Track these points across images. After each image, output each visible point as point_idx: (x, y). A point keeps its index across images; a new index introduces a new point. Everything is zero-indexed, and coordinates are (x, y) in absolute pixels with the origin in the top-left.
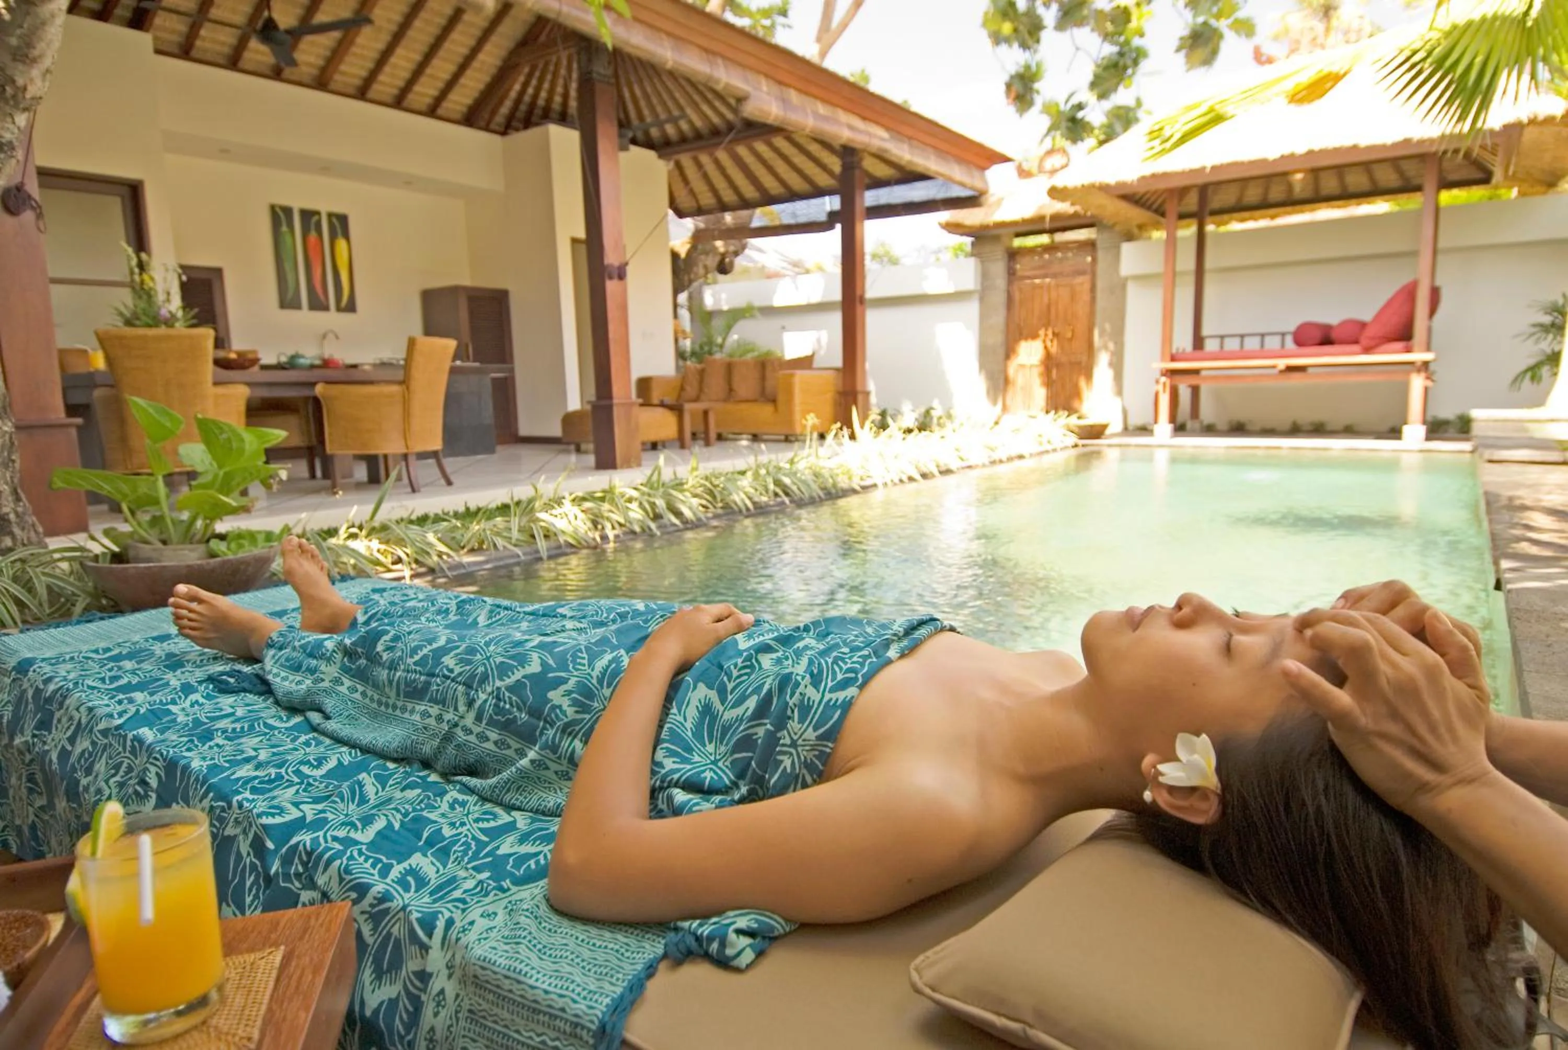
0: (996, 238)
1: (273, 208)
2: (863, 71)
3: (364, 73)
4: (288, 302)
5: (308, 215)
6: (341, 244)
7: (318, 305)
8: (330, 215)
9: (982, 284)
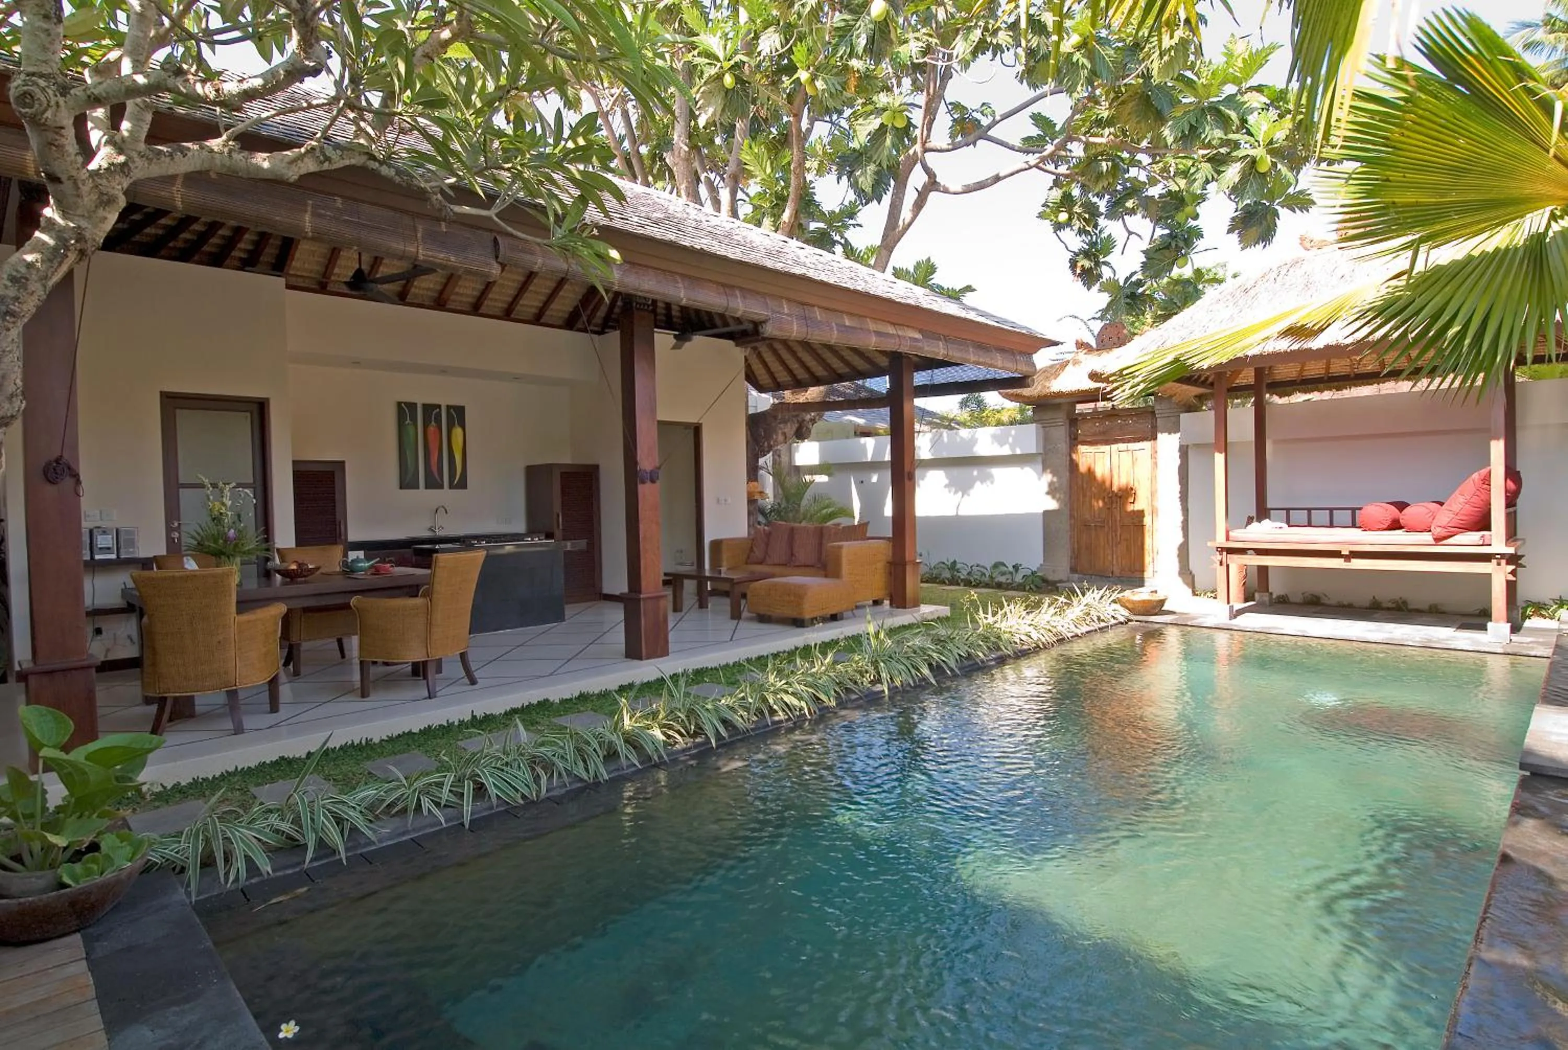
0: (1057, 407)
1: (399, 404)
2: (929, 259)
3: (476, 293)
4: (407, 482)
5: (429, 409)
6: (458, 431)
7: (433, 483)
8: (449, 407)
9: (1045, 447)
